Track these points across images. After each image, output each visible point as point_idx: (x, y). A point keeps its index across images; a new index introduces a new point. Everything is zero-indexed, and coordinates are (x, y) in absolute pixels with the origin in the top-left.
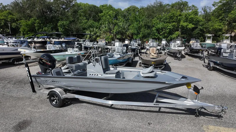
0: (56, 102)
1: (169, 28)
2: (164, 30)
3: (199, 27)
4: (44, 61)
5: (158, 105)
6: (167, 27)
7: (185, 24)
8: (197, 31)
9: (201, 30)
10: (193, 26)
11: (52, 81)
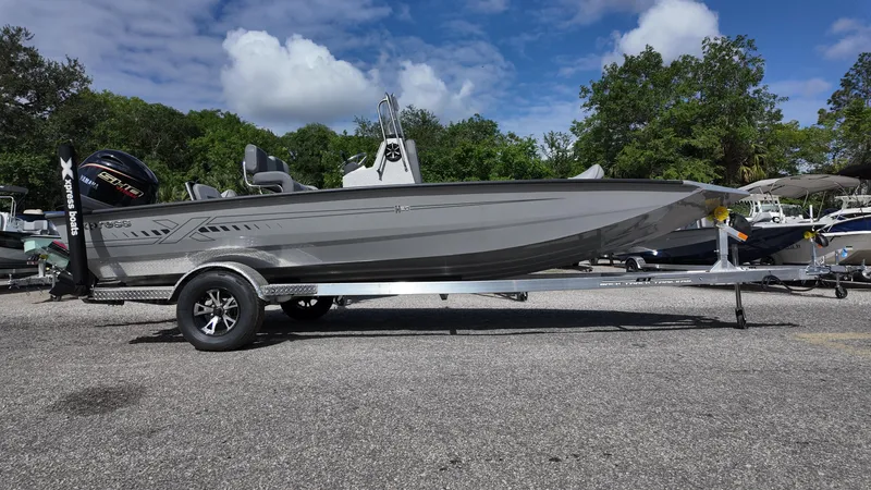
0: (220, 326)
4: (107, 177)
5: (649, 279)
11: (203, 230)
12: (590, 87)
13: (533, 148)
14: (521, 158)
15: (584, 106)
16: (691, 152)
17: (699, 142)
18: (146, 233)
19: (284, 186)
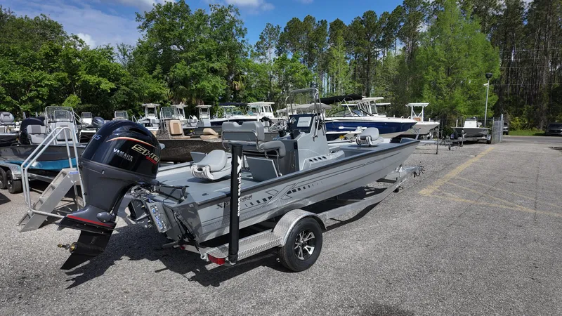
12: (143, 15)
13: (111, 54)
14: (105, 62)
15: (139, 27)
16: (214, 72)
17: (216, 65)
18: (258, 202)
19: (280, 150)
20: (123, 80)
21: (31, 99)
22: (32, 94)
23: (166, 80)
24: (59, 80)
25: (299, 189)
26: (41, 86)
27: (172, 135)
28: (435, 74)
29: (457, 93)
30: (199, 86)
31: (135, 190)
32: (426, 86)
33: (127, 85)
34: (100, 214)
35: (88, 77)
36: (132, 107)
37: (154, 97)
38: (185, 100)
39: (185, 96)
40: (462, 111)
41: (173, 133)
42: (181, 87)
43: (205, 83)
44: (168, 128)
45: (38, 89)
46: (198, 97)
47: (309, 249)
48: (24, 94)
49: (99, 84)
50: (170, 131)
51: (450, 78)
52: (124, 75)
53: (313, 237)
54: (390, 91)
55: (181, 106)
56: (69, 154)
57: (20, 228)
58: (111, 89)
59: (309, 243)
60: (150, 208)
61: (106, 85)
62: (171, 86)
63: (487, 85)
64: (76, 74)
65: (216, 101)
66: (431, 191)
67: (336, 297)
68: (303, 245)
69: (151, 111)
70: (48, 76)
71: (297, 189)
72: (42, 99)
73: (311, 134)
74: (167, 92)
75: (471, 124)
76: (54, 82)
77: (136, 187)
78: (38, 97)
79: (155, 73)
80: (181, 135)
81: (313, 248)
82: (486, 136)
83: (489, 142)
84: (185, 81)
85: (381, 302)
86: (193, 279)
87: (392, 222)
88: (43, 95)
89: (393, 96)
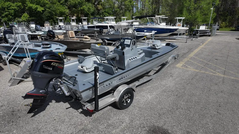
1: (13, 9)
2: (7, 10)
3: (47, 9)
6: (9, 7)
7: (34, 6)
8: (46, 14)
9: (50, 13)
10: (43, 9)
11: (120, 79)
18: (107, 85)
19: (117, 58)
20: (47, 6)
21: (6, 16)
22: (7, 13)
23: (67, 6)
24: (18, 7)
25: (124, 77)
26: (10, 9)
27: (70, 38)
28: (189, 3)
29: (198, 13)
30: (82, 8)
31: (55, 80)
32: (185, 9)
33: (49, 8)
34: (41, 91)
35: (31, 5)
36: (52, 18)
37: (62, 14)
38: (76, 15)
39: (75, 13)
40: (199, 21)
41: (71, 37)
42: (74, 9)
43: (84, 6)
44: (68, 35)
45: (9, 11)
46: (81, 13)
47: (128, 100)
48: (3, 13)
49: (37, 8)
50: (69, 36)
51: (196, 5)
52: (47, 4)
53: (130, 95)
54: (168, 11)
55: (74, 18)
56: (26, 52)
57: (10, 84)
58: (42, 11)
59: (128, 98)
60: (61, 87)
61: (40, 9)
62: (69, 8)
63: (212, 9)
64: (25, 3)
65: (89, 15)
66: (181, 65)
67: (138, 122)
68: (126, 99)
69: (61, 21)
70: (12, 4)
71: (123, 77)
72: (11, 15)
73: (130, 48)
74: (67, 11)
75: (202, 28)
76: (16, 8)
77: (55, 79)
78: (9, 14)
79: (61, 2)
80: (74, 37)
81: (130, 100)
82: (209, 33)
83: (209, 36)
84: (75, 6)
85: (156, 124)
86: (81, 113)
87: (163, 83)
88: (11, 13)
89: (169, 13)
